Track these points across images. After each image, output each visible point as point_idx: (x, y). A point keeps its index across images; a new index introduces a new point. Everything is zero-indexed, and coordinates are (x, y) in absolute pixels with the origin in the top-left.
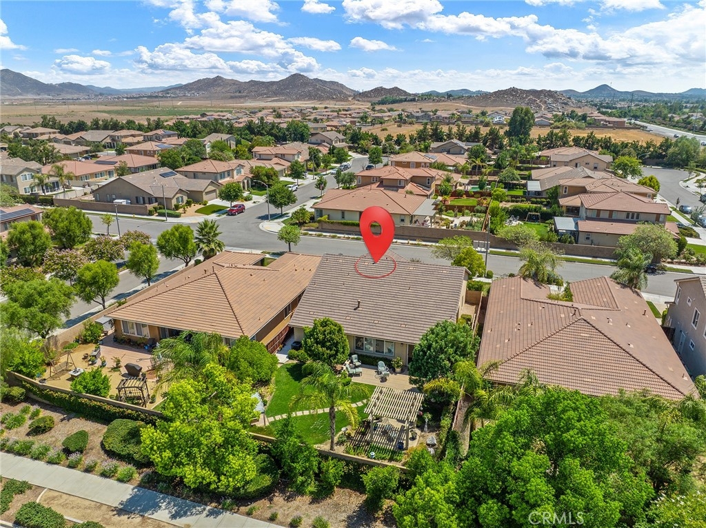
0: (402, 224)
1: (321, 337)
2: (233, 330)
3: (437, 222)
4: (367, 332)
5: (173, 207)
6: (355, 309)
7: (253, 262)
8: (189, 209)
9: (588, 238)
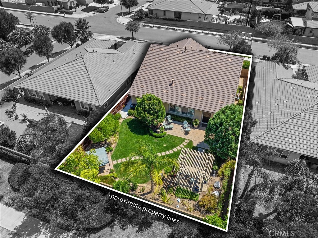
0: (199, 20)
1: (147, 107)
2: (92, 98)
3: (219, 19)
4: (177, 102)
5: (69, 8)
6: (170, 85)
7: (109, 46)
8: (78, 9)
9: (311, 32)
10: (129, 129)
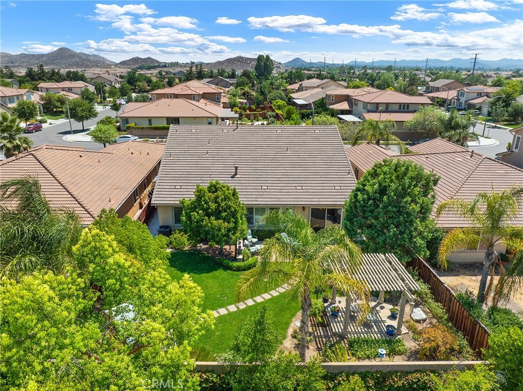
6: (233, 177)
10: (173, 269)
